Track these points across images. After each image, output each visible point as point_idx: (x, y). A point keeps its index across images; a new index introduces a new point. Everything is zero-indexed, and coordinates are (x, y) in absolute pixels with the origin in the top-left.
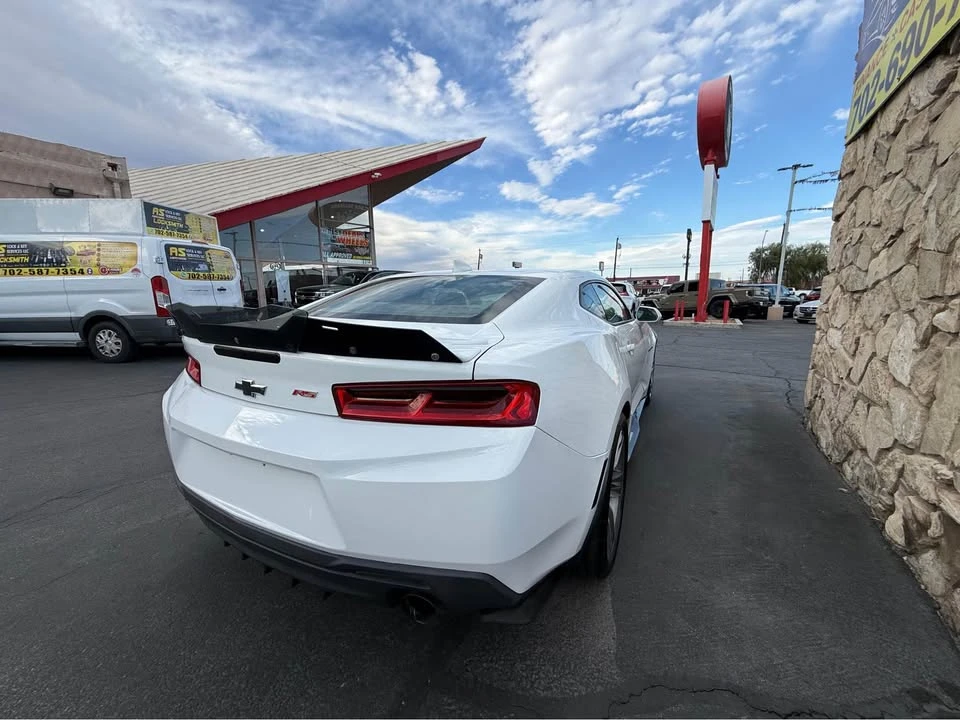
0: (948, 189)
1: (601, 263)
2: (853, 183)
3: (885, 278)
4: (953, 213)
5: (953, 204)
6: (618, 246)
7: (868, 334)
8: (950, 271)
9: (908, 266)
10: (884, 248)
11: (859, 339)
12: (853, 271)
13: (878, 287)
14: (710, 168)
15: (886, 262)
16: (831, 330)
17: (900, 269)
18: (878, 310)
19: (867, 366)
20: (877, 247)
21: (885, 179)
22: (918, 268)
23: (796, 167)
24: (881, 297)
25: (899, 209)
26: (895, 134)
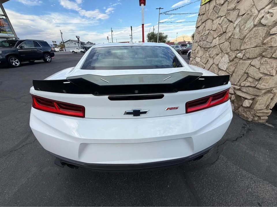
0: (244, 23)
1: (108, 37)
2: (204, 18)
3: (218, 45)
4: (245, 29)
5: (245, 27)
6: (112, 31)
7: (211, 59)
8: (243, 44)
9: (226, 42)
10: (217, 37)
11: (208, 60)
12: (205, 42)
13: (216, 47)
14: (142, 5)
15: (218, 40)
16: (197, 58)
17: (224, 42)
18: (215, 53)
19: (211, 66)
20: (215, 36)
21: (218, 17)
22: (230, 43)
23: (160, 8)
24: (216, 49)
25: (225, 27)
26: (223, 4)
